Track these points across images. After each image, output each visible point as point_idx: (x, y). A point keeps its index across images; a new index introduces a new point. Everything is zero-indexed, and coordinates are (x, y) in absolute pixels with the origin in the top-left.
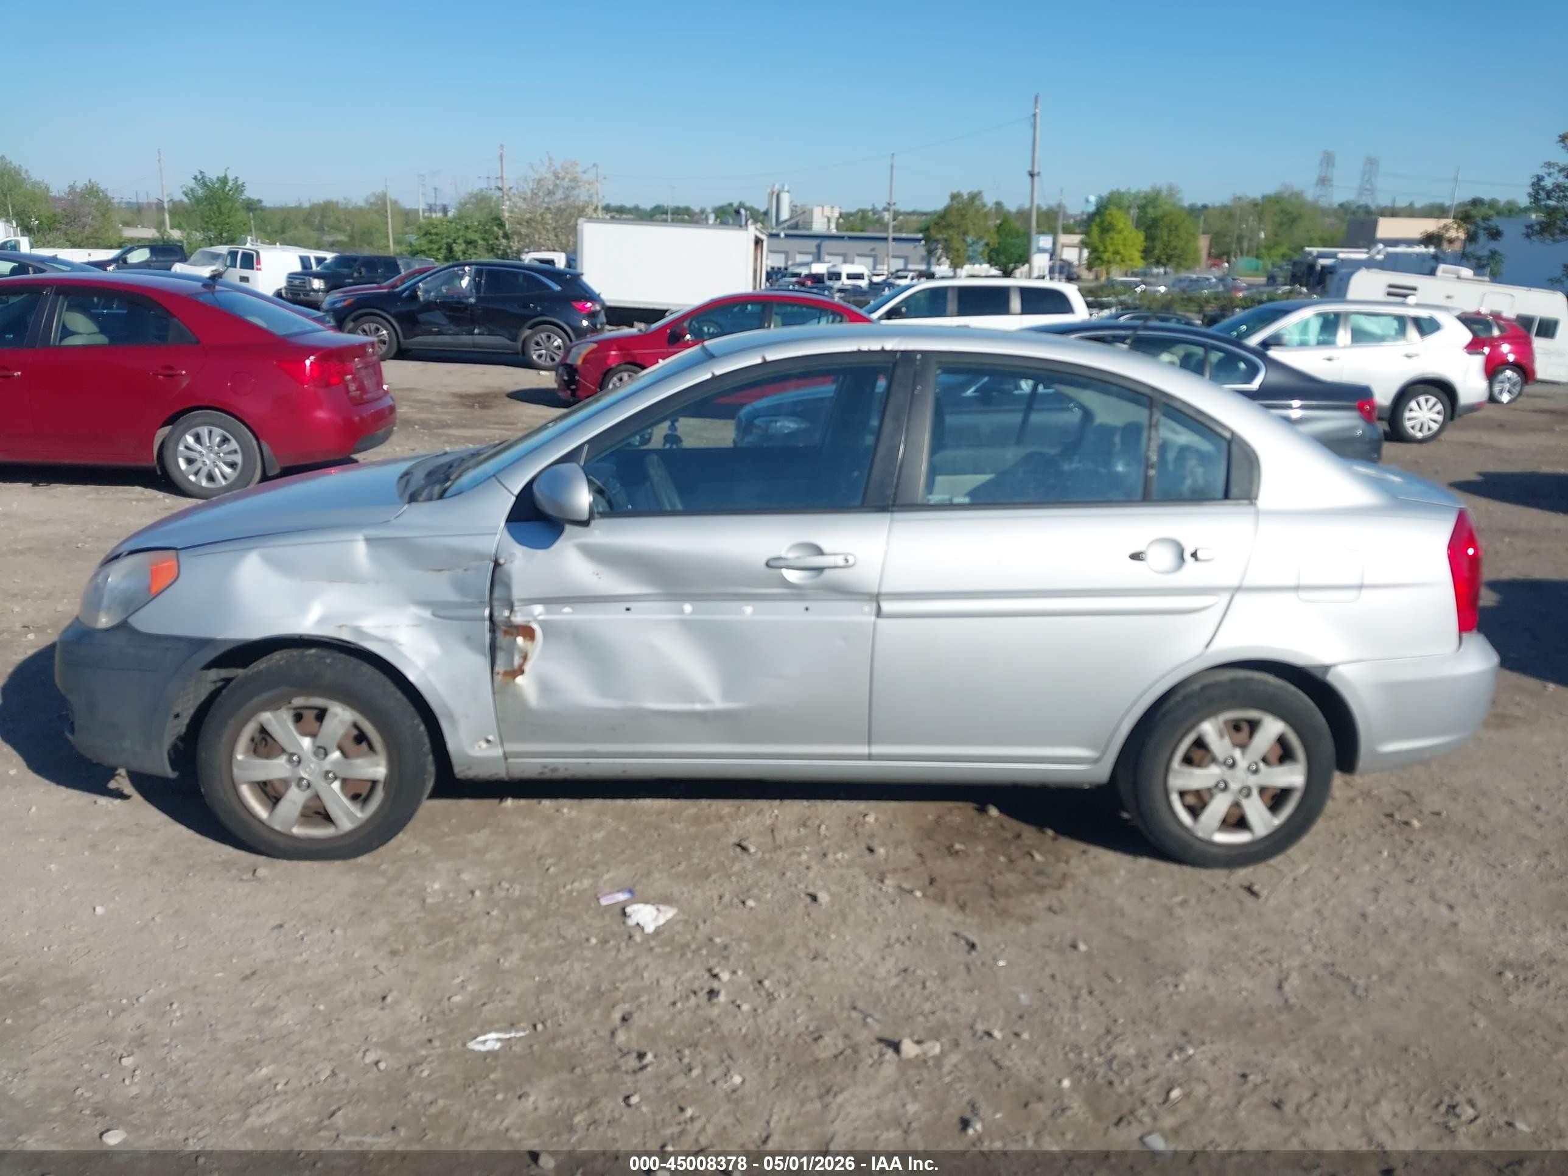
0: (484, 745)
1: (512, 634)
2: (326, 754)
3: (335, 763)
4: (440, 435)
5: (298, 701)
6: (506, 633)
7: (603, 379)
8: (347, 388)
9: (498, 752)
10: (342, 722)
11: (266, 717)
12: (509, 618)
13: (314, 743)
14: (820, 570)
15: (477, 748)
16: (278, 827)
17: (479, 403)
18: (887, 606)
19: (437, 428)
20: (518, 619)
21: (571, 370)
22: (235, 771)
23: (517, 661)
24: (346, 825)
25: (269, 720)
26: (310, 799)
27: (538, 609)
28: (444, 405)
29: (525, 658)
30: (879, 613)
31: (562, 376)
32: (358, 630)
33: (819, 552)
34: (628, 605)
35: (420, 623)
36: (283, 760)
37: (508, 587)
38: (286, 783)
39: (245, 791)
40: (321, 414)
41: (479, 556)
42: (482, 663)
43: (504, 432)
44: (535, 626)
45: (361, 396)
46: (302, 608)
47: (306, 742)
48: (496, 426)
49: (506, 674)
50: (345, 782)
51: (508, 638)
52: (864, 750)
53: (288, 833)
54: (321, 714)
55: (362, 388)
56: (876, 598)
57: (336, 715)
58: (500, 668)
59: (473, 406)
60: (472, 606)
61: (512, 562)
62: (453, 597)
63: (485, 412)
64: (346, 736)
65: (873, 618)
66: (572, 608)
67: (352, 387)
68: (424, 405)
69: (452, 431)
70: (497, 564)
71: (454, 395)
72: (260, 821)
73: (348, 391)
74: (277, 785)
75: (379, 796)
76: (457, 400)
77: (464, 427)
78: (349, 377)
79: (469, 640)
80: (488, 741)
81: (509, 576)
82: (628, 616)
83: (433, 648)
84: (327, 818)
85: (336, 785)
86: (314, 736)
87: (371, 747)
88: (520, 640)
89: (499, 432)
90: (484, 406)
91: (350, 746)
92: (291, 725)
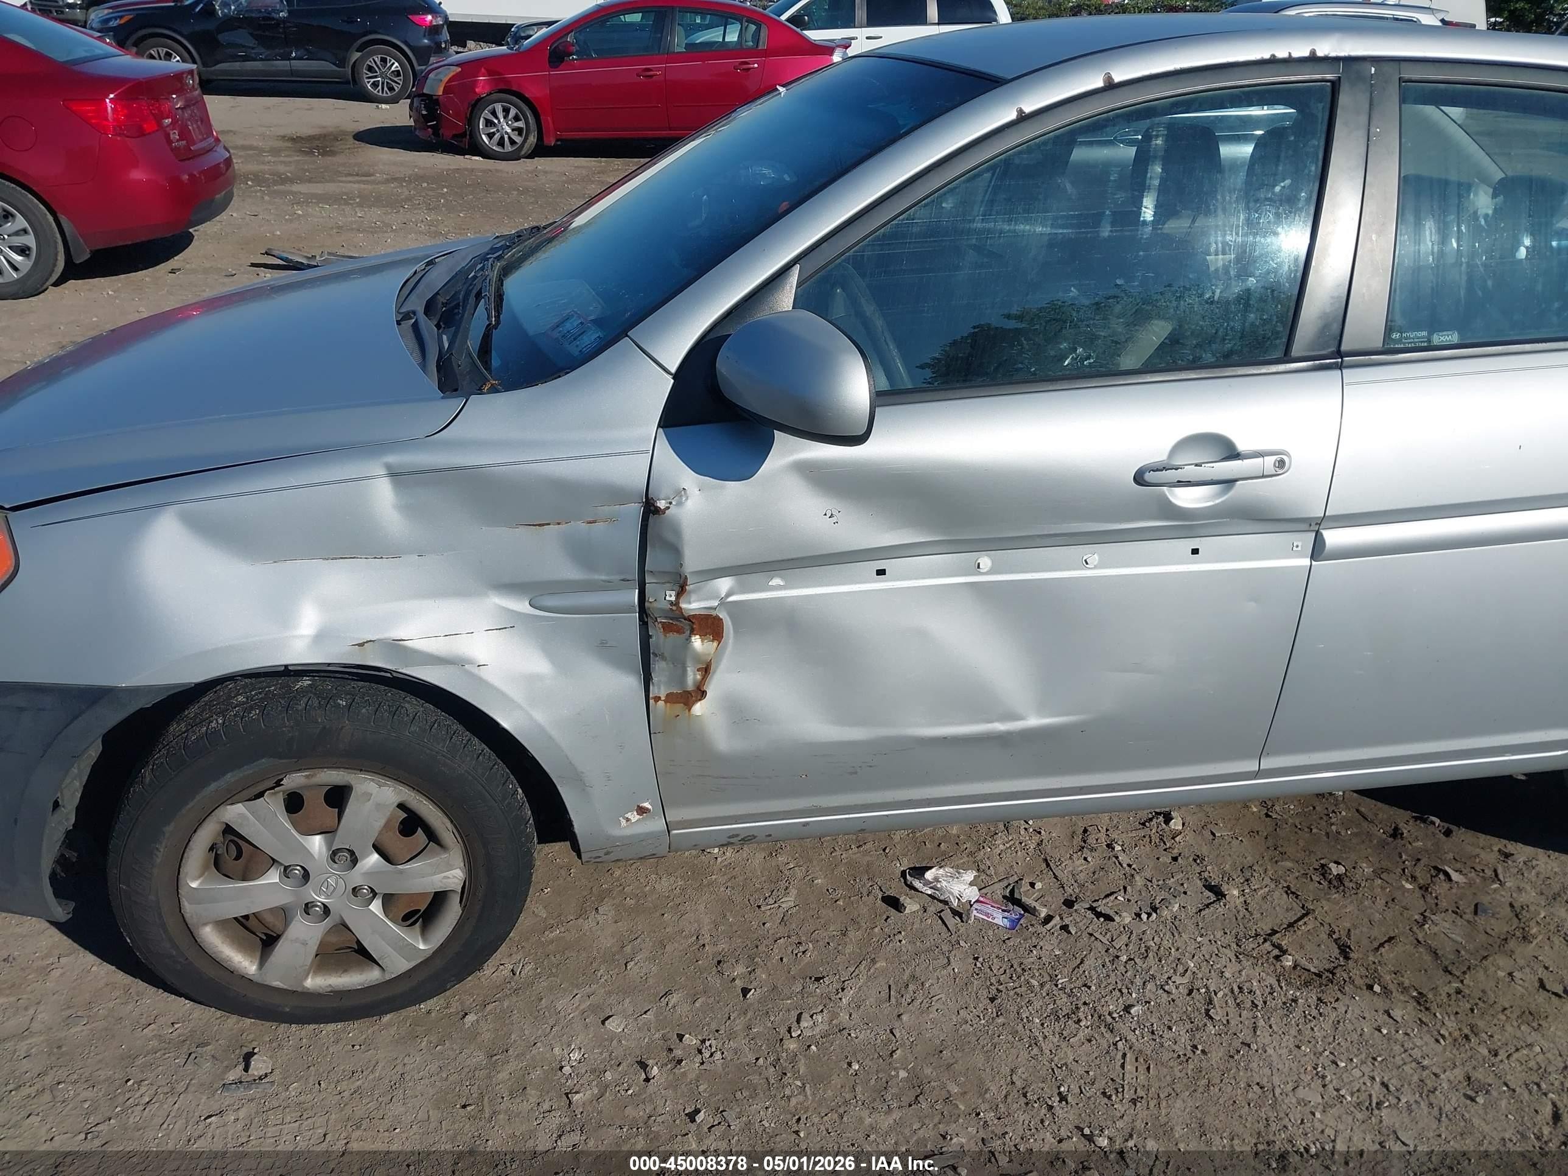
0: (634, 817)
1: (680, 631)
2: (354, 861)
3: (370, 874)
4: (285, 194)
5: (294, 781)
6: (667, 628)
7: (472, 112)
8: (167, 136)
9: (657, 825)
10: (379, 806)
11: (235, 813)
12: (676, 604)
13: (329, 844)
14: (1229, 483)
15: (623, 822)
16: (277, 984)
17: (317, 148)
18: (1333, 537)
19: (275, 183)
20: (693, 605)
21: (431, 102)
22: (188, 907)
23: (692, 677)
24: (399, 965)
25: (241, 816)
26: (330, 931)
27: (724, 584)
28: (275, 152)
29: (706, 670)
30: (1318, 551)
31: (418, 111)
32: (396, 646)
33: (1231, 453)
34: (881, 564)
35: (510, 624)
36: (273, 877)
37: (675, 550)
38: (284, 913)
39: (211, 937)
40: (138, 175)
41: (615, 494)
42: (629, 683)
43: (363, 186)
44: (723, 615)
45: (188, 148)
46: (285, 616)
47: (316, 843)
48: (350, 179)
49: (671, 698)
50: (388, 900)
51: (673, 637)
52: (1252, 766)
53: (299, 990)
54: (338, 797)
55: (184, 134)
56: (1316, 526)
57: (368, 796)
58: (660, 689)
59: (310, 153)
60: (605, 587)
61: (680, 504)
62: (571, 573)
63: (329, 160)
64: (387, 826)
65: (1306, 562)
66: (782, 578)
67: (175, 135)
68: (251, 152)
69: (296, 188)
70: (650, 509)
71: (283, 138)
72: (243, 978)
73: (169, 141)
74: (269, 919)
75: (452, 913)
76: (289, 144)
77: (310, 181)
78: (168, 121)
79: (604, 649)
80: (641, 811)
81: (677, 531)
82: (881, 584)
83: (538, 664)
84: (362, 955)
85: (376, 907)
86: (328, 832)
87: (432, 836)
88: (697, 642)
89: (356, 186)
90: (325, 153)
91: (397, 843)
92: (283, 819)
